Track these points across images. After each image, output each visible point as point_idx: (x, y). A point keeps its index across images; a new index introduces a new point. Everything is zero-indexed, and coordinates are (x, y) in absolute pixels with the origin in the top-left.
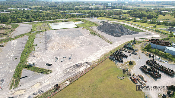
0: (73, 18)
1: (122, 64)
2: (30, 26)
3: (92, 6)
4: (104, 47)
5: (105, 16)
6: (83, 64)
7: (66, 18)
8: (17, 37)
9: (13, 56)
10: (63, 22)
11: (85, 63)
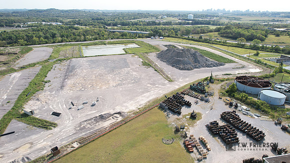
0: (123, 39)
1: (178, 117)
2: (50, 50)
3: (162, 18)
4: (157, 87)
5: (177, 36)
6: (112, 115)
7: (112, 39)
8: (23, 68)
9: (6, 97)
10: (105, 44)
11: (115, 113)
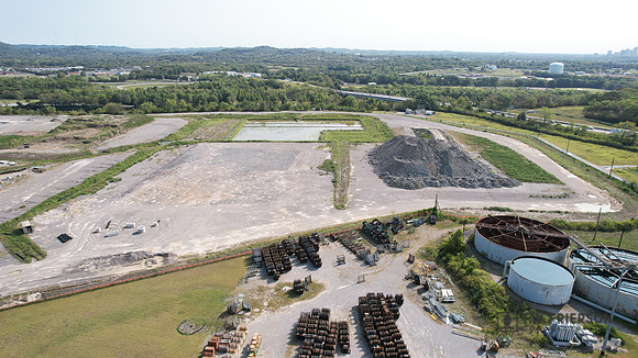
1: (265, 285)
2: (183, 123)
6: (151, 257)
8: (105, 152)
9: (28, 198)
10: (295, 120)
11: (159, 255)
